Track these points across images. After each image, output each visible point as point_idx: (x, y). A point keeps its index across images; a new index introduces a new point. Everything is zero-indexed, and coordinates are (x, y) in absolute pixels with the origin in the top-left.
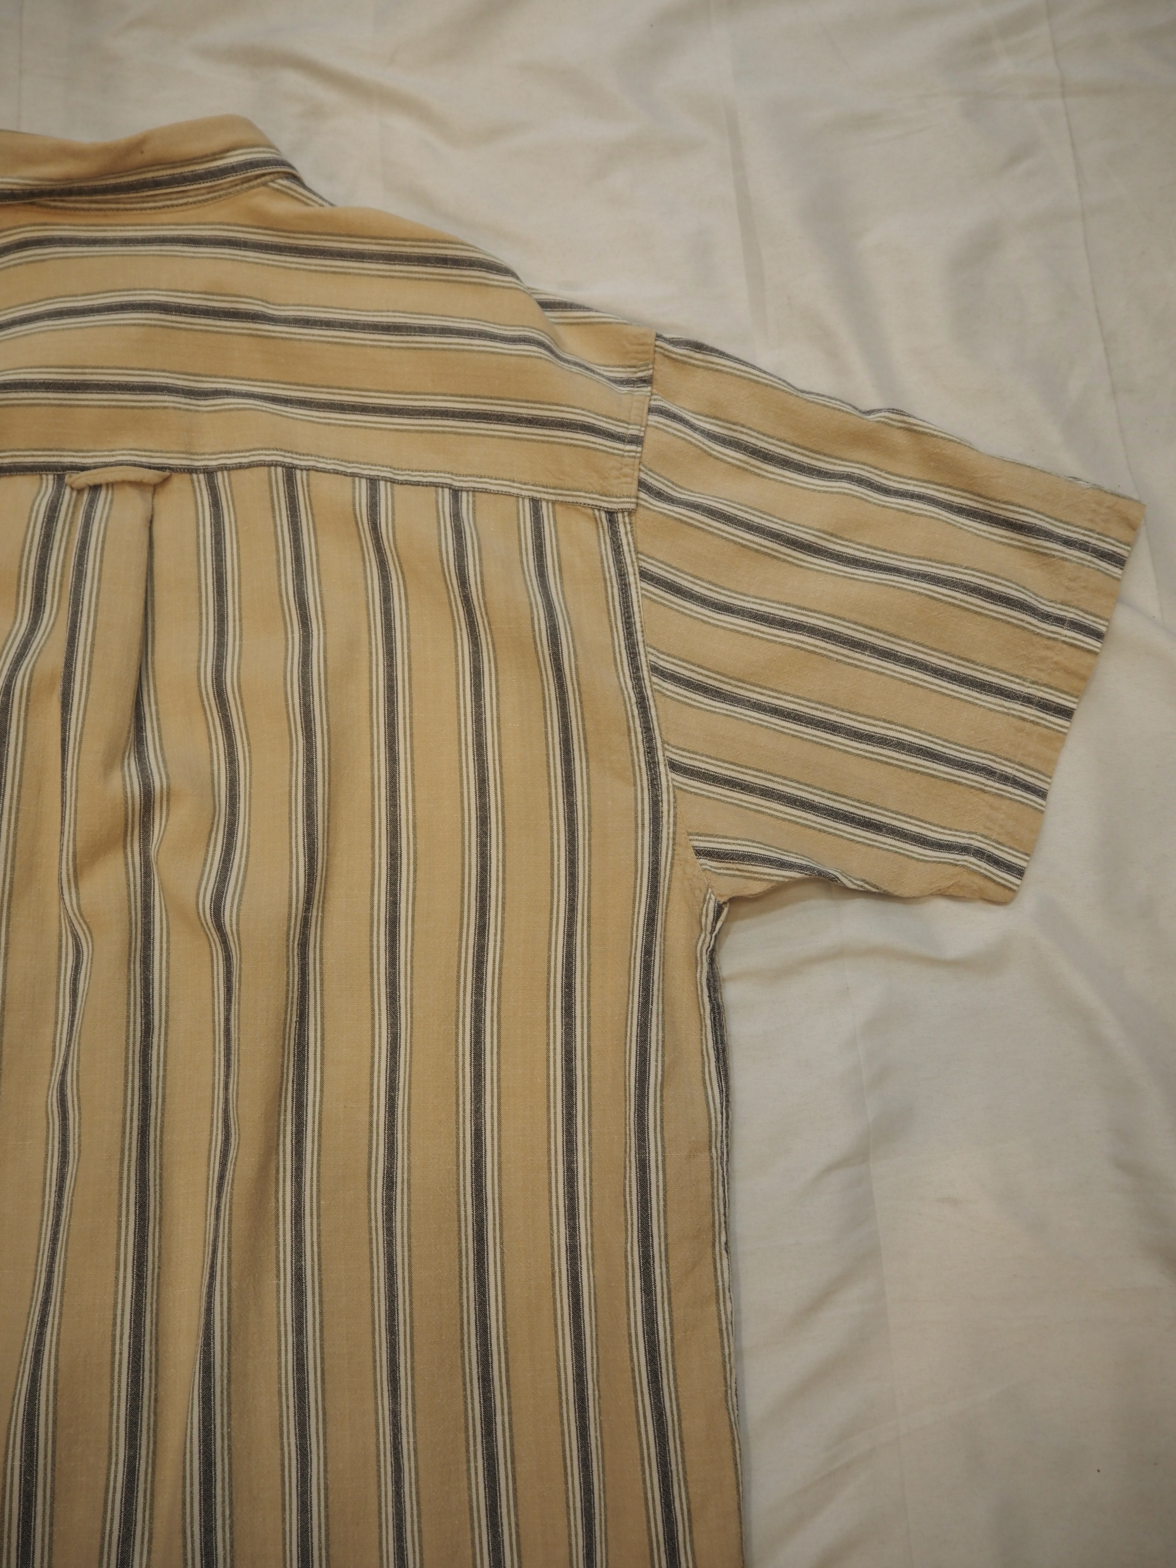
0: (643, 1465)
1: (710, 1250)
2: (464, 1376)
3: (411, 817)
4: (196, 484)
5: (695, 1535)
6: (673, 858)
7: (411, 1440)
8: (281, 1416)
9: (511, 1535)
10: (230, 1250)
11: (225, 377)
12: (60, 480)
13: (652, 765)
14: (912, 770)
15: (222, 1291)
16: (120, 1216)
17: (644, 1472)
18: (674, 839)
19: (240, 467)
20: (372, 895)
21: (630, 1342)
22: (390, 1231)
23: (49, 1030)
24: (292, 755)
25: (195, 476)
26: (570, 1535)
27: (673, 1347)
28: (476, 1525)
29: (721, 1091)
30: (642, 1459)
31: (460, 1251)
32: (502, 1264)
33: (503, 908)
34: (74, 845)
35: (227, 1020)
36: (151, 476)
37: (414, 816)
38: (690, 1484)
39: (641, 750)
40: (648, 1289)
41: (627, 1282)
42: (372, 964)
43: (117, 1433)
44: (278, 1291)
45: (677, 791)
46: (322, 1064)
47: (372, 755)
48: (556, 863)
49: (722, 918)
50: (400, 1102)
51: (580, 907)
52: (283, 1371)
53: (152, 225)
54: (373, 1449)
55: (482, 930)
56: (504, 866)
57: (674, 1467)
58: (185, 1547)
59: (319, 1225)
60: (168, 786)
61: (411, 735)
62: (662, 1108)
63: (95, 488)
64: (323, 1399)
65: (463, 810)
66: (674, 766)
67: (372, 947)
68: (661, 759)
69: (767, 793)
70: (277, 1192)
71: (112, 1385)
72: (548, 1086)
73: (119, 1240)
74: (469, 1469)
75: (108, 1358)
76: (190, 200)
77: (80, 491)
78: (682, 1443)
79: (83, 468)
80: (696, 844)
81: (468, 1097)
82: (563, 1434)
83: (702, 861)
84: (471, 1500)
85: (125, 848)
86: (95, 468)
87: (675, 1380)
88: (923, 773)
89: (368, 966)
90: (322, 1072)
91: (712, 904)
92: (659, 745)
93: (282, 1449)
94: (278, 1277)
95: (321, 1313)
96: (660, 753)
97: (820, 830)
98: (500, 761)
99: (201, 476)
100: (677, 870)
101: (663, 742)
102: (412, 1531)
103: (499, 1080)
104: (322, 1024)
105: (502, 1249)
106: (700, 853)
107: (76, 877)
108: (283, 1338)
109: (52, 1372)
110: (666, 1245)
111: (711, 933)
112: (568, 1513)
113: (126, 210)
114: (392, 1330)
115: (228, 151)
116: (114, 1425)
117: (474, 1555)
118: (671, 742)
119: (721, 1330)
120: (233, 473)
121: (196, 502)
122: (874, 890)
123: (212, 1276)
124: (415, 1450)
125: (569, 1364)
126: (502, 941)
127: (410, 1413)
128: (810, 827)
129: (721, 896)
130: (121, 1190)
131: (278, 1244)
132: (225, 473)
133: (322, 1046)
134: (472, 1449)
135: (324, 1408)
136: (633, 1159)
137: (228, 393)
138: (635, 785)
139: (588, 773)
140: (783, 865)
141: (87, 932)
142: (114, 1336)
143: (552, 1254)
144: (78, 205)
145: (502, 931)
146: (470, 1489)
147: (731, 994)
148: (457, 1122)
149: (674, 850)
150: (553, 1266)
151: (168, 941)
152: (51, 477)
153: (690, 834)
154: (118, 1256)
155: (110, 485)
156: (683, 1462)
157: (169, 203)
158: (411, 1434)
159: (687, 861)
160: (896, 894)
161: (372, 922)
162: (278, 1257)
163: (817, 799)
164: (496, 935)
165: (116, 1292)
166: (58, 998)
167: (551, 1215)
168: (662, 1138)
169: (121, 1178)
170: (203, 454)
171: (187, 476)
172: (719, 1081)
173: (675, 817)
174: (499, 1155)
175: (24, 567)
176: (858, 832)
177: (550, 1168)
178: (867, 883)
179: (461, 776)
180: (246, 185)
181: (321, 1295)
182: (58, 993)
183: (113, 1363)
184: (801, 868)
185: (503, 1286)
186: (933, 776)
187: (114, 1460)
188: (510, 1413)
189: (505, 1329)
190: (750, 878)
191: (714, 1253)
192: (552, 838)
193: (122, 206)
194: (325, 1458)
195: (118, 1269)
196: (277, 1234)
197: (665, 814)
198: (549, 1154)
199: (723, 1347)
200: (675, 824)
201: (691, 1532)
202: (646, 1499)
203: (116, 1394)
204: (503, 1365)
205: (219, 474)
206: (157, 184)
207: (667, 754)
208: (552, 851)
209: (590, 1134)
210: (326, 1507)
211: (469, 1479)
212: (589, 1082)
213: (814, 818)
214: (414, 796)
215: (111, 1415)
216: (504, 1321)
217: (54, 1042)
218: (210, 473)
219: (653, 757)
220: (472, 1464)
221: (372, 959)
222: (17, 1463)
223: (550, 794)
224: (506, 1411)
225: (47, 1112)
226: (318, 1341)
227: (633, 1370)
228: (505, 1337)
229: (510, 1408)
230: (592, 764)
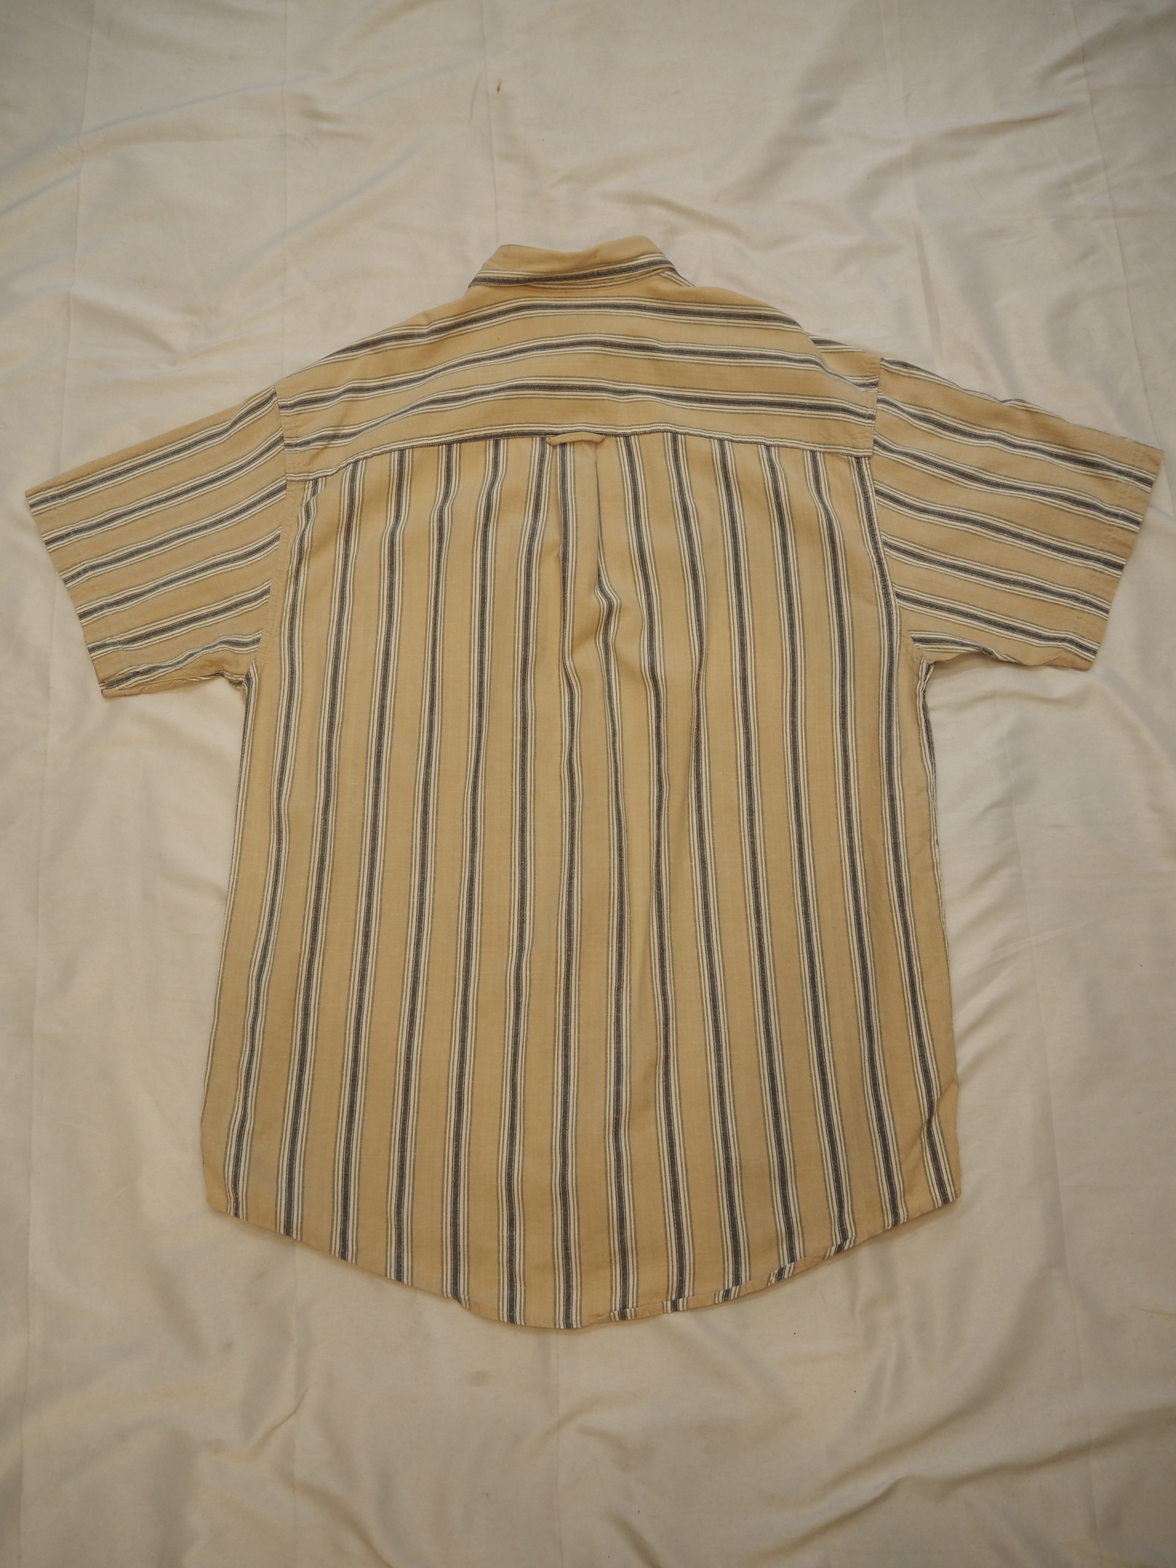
0: (897, 947)
1: (928, 843)
2: (795, 911)
3: (751, 624)
4: (619, 443)
5: (925, 985)
6: (900, 644)
7: (770, 940)
8: (696, 932)
9: (822, 992)
10: (668, 842)
11: (634, 383)
12: (543, 440)
13: (886, 594)
14: (1033, 598)
15: (665, 863)
16: (609, 824)
17: (898, 950)
18: (900, 634)
19: (645, 433)
20: (732, 665)
21: (888, 887)
22: (752, 836)
23: (558, 734)
24: (685, 589)
25: (618, 438)
26: (855, 992)
27: (911, 890)
28: (804, 986)
29: (932, 764)
30: (897, 944)
31: (791, 847)
32: (813, 855)
33: (805, 672)
34: (573, 633)
35: (658, 728)
36: (597, 438)
37: (753, 623)
38: (922, 959)
39: (880, 587)
40: (897, 860)
41: (885, 857)
42: (733, 701)
43: (612, 934)
44: (692, 868)
45: (901, 609)
46: (709, 753)
47: (727, 591)
48: (833, 648)
49: (930, 672)
50: (754, 772)
51: (848, 671)
52: (696, 909)
53: (592, 297)
54: (747, 949)
55: (794, 683)
56: (804, 650)
57: (913, 950)
58: (653, 989)
59: (713, 834)
60: (621, 604)
61: (749, 580)
62: (901, 769)
63: (563, 445)
64: (719, 923)
65: (780, 620)
66: (898, 596)
67: (733, 692)
68: (891, 592)
69: (951, 610)
70: (689, 817)
71: (609, 909)
72: (835, 764)
73: (610, 836)
74: (799, 958)
75: (607, 895)
76: (615, 283)
77: (554, 446)
78: (917, 939)
79: (557, 434)
80: (913, 635)
81: (790, 770)
82: (849, 942)
83: (917, 644)
84: (801, 973)
85: (595, 638)
86: (564, 433)
87: (912, 907)
88: (1038, 600)
89: (731, 702)
90: (709, 757)
91: (925, 665)
92: (890, 584)
93: (697, 948)
94: (691, 861)
95: (716, 879)
96: (890, 589)
97: (981, 630)
98: (800, 593)
99: (622, 439)
100: (903, 650)
101: (892, 583)
102: (772, 986)
103: (807, 762)
104: (708, 733)
105: (812, 848)
106: (915, 640)
107: (572, 651)
108: (695, 892)
109: (579, 900)
110: (906, 838)
111: (924, 680)
112: (853, 981)
113: (578, 289)
114: (756, 887)
115: (640, 256)
116: (611, 931)
117: (804, 1001)
118: (896, 583)
119: (936, 883)
120: (640, 436)
121: (619, 453)
122: (1013, 660)
123: (658, 857)
124: (772, 945)
125: (851, 906)
126: (805, 689)
127: (768, 927)
128: (976, 629)
129: (930, 660)
130: (609, 811)
131: (690, 844)
132: (636, 436)
133: (708, 743)
134: (801, 947)
135: (719, 927)
136: (886, 795)
137: (636, 392)
138: (877, 605)
139: (850, 600)
140: (963, 645)
141: (578, 682)
142: (610, 883)
143: (840, 850)
144: (551, 286)
145: (805, 684)
146: (800, 968)
147: (933, 717)
148: (786, 782)
149: (900, 639)
150: (841, 856)
151: (620, 689)
152: (538, 439)
153: (909, 631)
154: (610, 844)
155: (573, 443)
156: (918, 949)
157: (603, 285)
158: (769, 937)
159: (908, 645)
160: (1025, 663)
161: (732, 679)
162: (690, 851)
163: (979, 613)
164: (801, 686)
165: (610, 862)
166: (561, 718)
167: (838, 830)
168: (902, 784)
169: (609, 805)
170: (623, 426)
171: (614, 438)
172: (931, 758)
173: (900, 621)
174: (809, 800)
175: (530, 487)
176: (1002, 631)
177: (837, 807)
178: (1009, 656)
179: (778, 601)
180: (648, 275)
181: (715, 869)
182: (561, 715)
183: (610, 898)
184: (973, 646)
185: (814, 866)
186: (1044, 601)
187: (610, 949)
188: (820, 931)
189: (816, 887)
190: (945, 652)
191: (931, 845)
192: (830, 635)
193: (576, 287)
194: (722, 952)
195: (610, 850)
196: (690, 840)
197: (895, 620)
198: (836, 800)
199: (937, 892)
200: (901, 626)
201: (923, 984)
202: (899, 963)
203: (611, 914)
204: (816, 906)
205: (632, 437)
206: (599, 274)
207: (894, 589)
208: (831, 642)
209: (858, 789)
210: (724, 975)
211: (800, 962)
212: (857, 762)
213: (978, 624)
214: (752, 612)
215: (609, 925)
216: (815, 884)
217: (562, 740)
218: (627, 437)
219: (887, 591)
220: (801, 955)
221: (733, 699)
222: (563, 945)
223: (828, 611)
224: (818, 930)
225: (561, 776)
226: (715, 893)
227: (890, 901)
228: (816, 892)
229: (820, 928)
230: (852, 595)
